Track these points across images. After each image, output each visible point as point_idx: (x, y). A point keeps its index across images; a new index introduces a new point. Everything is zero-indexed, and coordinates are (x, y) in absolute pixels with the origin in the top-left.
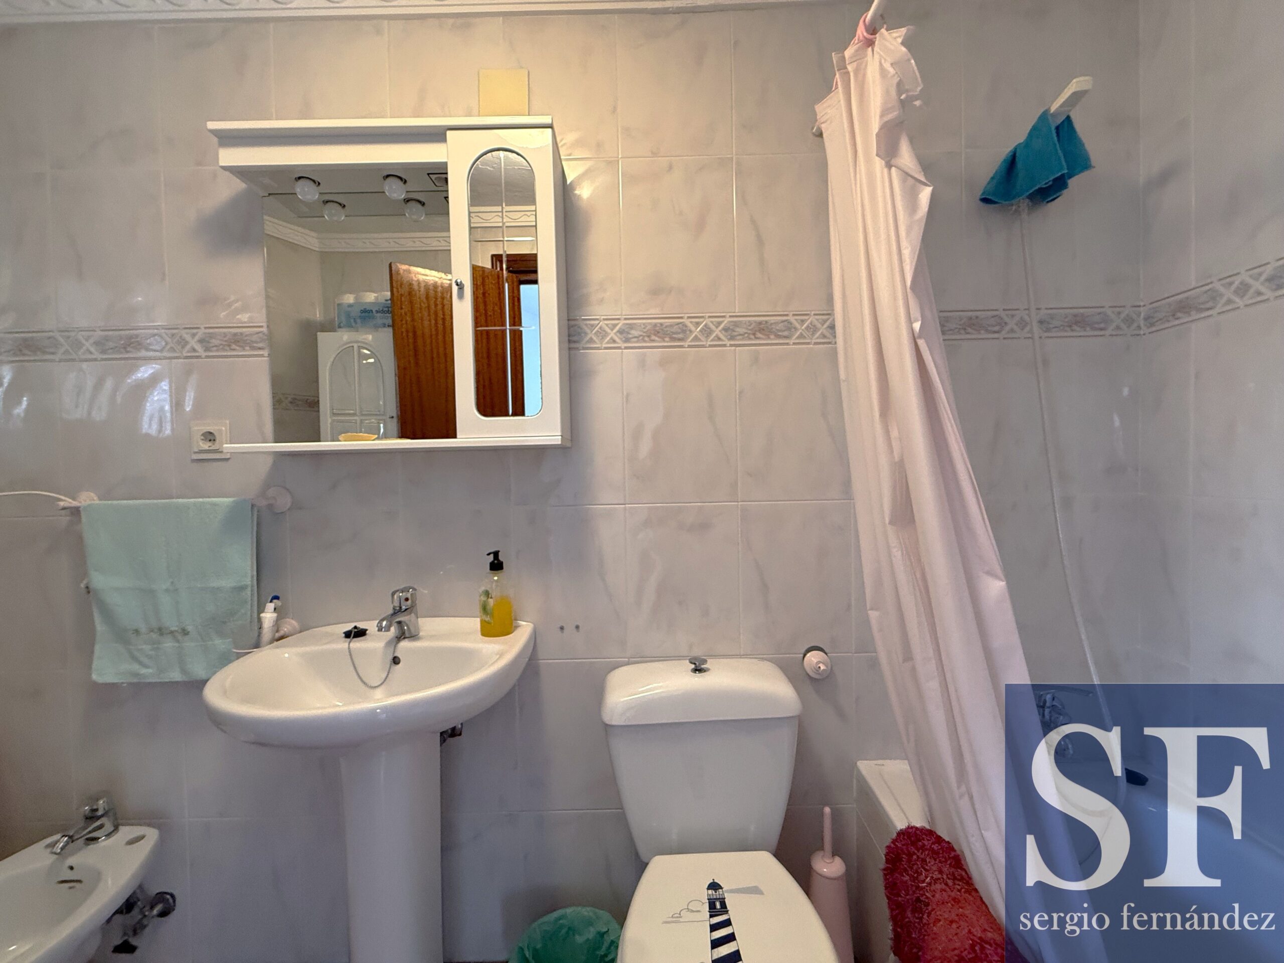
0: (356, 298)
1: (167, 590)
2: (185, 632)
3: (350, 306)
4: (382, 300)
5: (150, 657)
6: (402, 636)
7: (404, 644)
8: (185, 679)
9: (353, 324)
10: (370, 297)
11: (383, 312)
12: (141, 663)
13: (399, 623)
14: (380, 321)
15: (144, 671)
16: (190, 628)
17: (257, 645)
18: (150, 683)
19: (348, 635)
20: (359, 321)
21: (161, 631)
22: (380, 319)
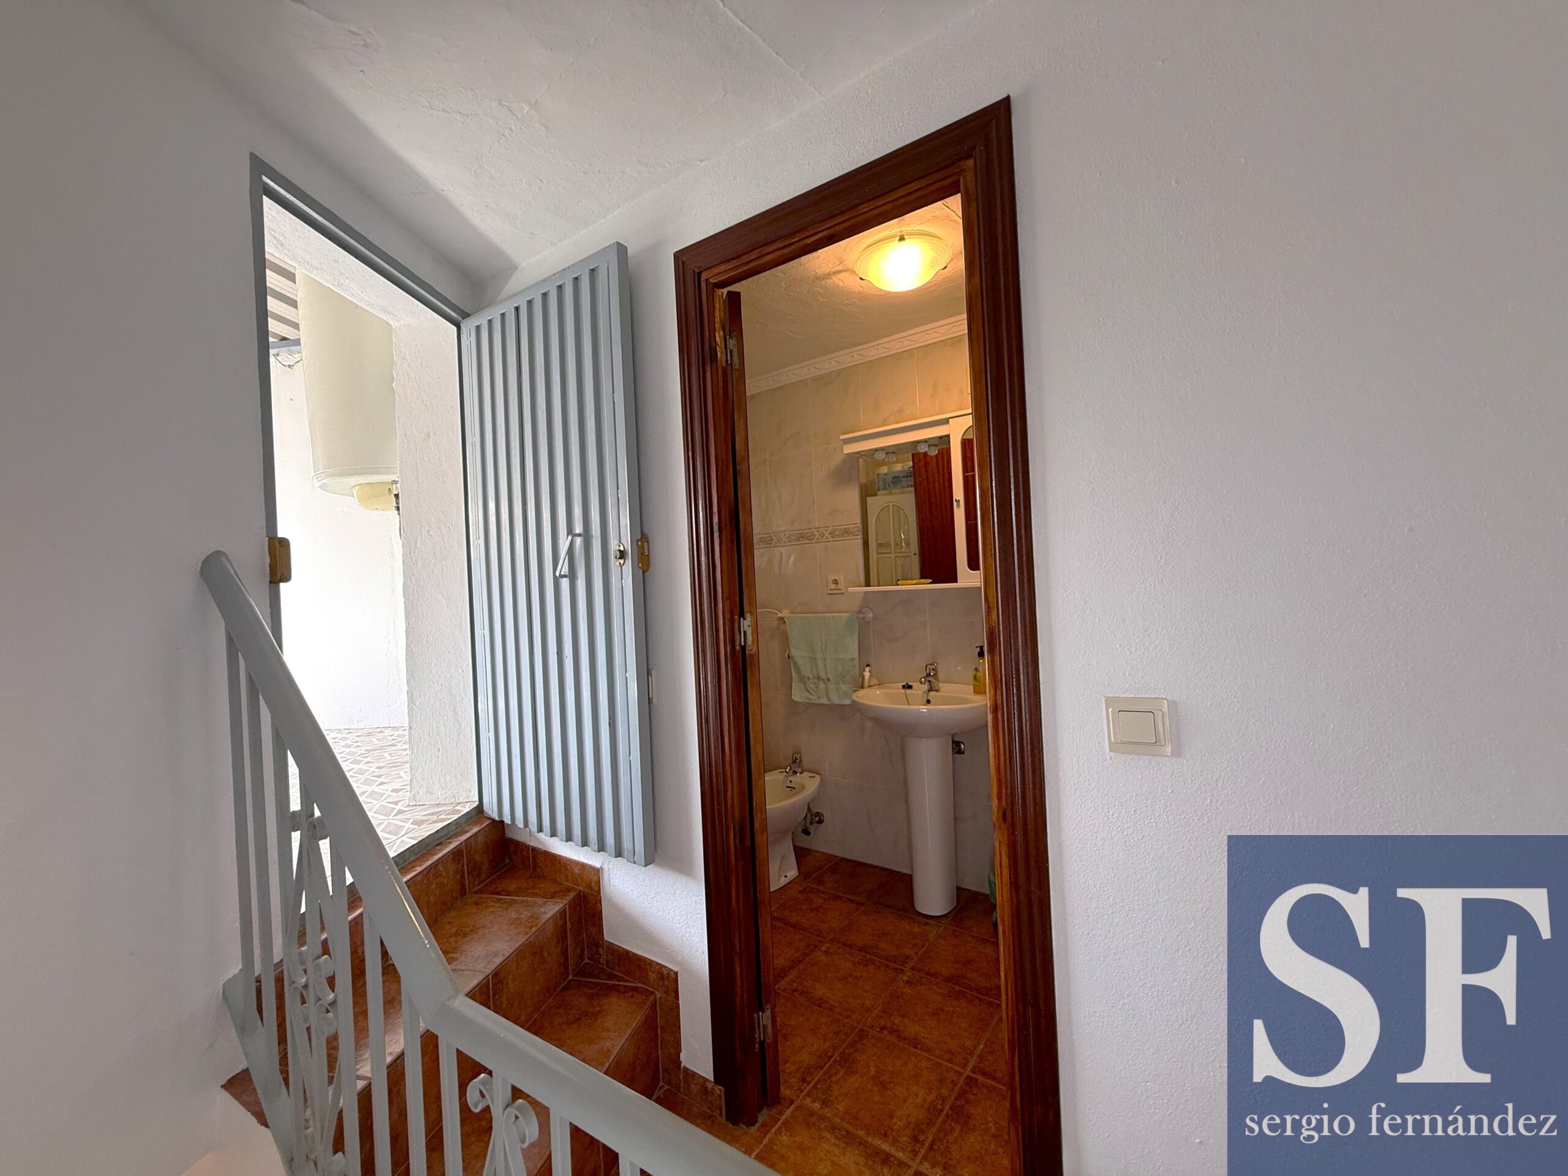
0: (889, 469)
1: (821, 659)
2: (829, 680)
3: (885, 475)
4: (906, 468)
5: (814, 690)
6: (930, 690)
7: (932, 693)
8: (830, 703)
9: (887, 487)
10: (898, 467)
11: (907, 477)
12: (810, 693)
13: (929, 681)
14: (905, 484)
15: (811, 697)
16: (831, 678)
17: (862, 687)
18: (814, 704)
19: (904, 687)
20: (891, 485)
21: (819, 678)
22: (905, 482)
